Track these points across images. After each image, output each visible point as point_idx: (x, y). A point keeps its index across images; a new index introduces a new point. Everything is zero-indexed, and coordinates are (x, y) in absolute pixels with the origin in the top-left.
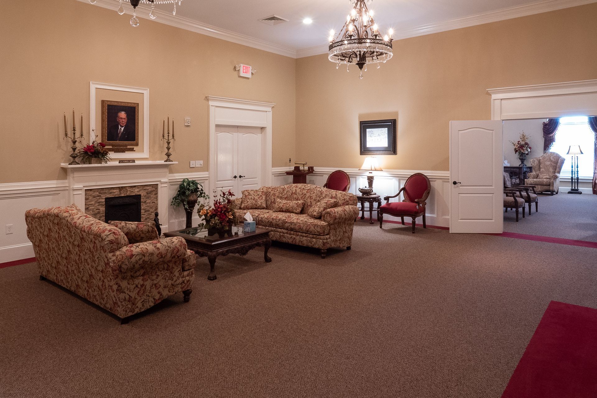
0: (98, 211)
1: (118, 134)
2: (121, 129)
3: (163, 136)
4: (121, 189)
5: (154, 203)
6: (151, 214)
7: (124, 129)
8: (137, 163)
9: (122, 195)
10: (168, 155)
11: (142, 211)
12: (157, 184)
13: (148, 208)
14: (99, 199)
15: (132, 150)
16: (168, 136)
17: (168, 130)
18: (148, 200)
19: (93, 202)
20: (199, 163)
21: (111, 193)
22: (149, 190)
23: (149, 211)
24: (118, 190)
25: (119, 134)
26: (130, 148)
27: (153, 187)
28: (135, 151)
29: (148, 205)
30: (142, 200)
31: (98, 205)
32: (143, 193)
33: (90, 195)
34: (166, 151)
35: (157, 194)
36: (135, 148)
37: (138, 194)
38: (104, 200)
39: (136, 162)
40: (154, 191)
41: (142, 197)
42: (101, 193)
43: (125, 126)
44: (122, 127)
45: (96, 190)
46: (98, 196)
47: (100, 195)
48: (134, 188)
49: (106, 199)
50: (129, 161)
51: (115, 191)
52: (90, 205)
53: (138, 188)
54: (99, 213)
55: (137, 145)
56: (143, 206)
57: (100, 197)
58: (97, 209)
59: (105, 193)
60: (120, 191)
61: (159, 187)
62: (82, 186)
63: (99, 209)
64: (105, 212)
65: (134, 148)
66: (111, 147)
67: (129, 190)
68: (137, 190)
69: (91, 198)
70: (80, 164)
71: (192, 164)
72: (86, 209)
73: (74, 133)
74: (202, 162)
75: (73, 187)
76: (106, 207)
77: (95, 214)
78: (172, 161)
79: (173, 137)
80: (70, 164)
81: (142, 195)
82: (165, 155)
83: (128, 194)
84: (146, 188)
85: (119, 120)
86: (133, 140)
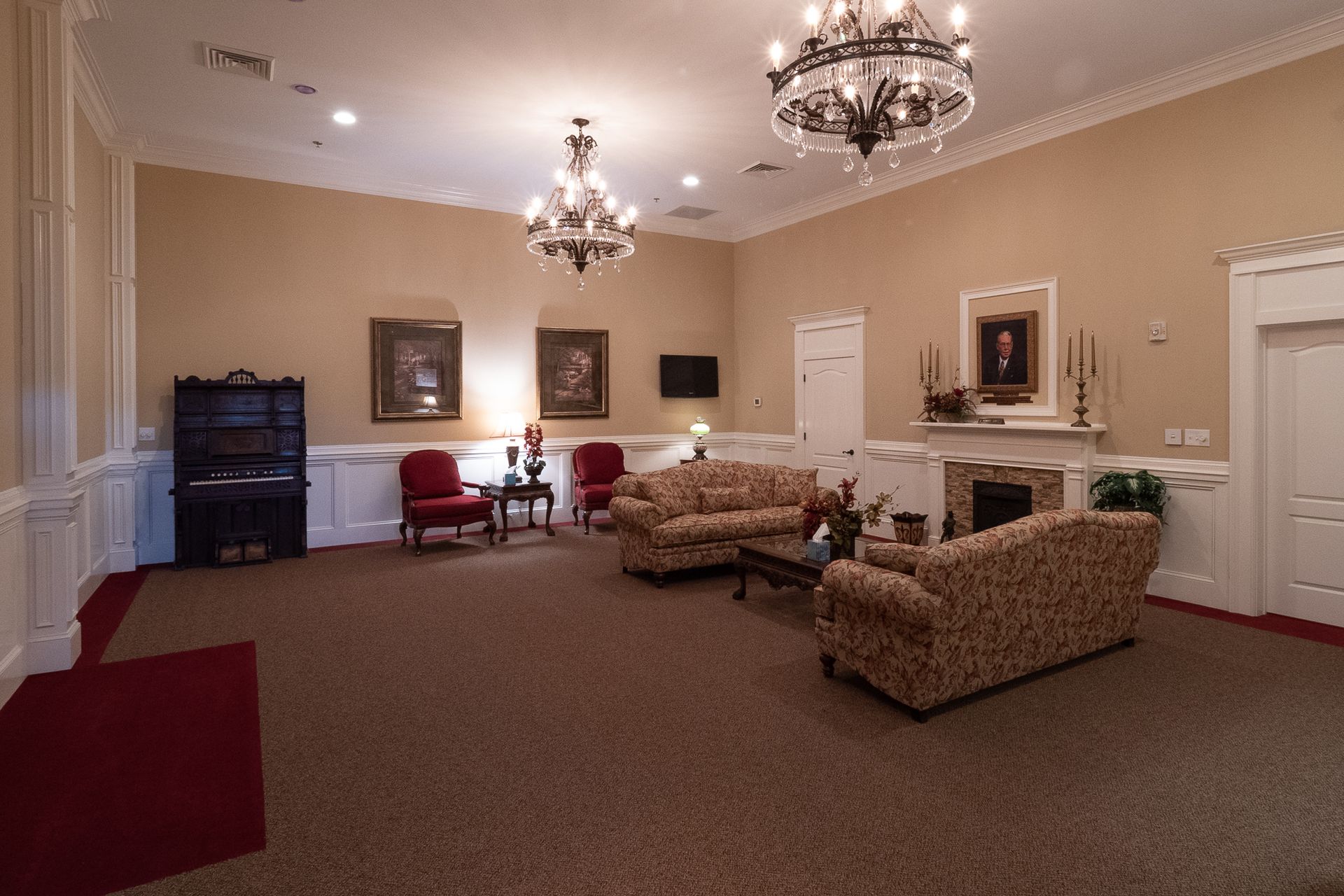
0: (963, 499)
1: (998, 373)
2: (1003, 362)
3: (1069, 372)
4: (996, 468)
7: (1007, 364)
8: (1009, 424)
9: (998, 482)
10: (1081, 412)
12: (1062, 471)
14: (965, 479)
15: (1027, 400)
16: (1081, 370)
17: (1081, 359)
18: (1046, 501)
19: (956, 484)
20: (1199, 436)
21: (981, 474)
22: (1048, 481)
24: (992, 471)
25: (1000, 372)
26: (1024, 398)
27: (1055, 476)
28: (1032, 402)
30: (1033, 497)
31: (964, 490)
32: (1035, 485)
33: (953, 472)
34: (1076, 402)
35: (1062, 492)
36: (1033, 397)
37: (1027, 484)
38: (971, 484)
39: (1005, 422)
40: (1056, 484)
41: (1033, 492)
42: (968, 472)
43: (1010, 356)
44: (1006, 358)
45: (962, 465)
46: (965, 475)
48: (1019, 472)
49: (975, 482)
50: (993, 420)
51: (987, 471)
52: (953, 486)
53: (1027, 473)
54: (965, 502)
55: (1035, 391)
57: (967, 478)
58: (962, 496)
59: (973, 472)
60: (994, 473)
61: (1067, 477)
62: (938, 455)
63: (964, 497)
64: (973, 503)
65: (1030, 397)
66: (993, 396)
67: (1010, 473)
68: (1025, 477)
69: (954, 476)
70: (936, 421)
71: (1172, 435)
72: (948, 492)
73: (930, 376)
74: (1205, 434)
75: (928, 455)
76: (974, 495)
77: (960, 504)
78: (1089, 426)
79: (1094, 371)
80: (922, 421)
81: (1034, 488)
82: (1075, 411)
83: (1008, 481)
84: (1041, 476)
85: (1000, 348)
86: (1026, 382)
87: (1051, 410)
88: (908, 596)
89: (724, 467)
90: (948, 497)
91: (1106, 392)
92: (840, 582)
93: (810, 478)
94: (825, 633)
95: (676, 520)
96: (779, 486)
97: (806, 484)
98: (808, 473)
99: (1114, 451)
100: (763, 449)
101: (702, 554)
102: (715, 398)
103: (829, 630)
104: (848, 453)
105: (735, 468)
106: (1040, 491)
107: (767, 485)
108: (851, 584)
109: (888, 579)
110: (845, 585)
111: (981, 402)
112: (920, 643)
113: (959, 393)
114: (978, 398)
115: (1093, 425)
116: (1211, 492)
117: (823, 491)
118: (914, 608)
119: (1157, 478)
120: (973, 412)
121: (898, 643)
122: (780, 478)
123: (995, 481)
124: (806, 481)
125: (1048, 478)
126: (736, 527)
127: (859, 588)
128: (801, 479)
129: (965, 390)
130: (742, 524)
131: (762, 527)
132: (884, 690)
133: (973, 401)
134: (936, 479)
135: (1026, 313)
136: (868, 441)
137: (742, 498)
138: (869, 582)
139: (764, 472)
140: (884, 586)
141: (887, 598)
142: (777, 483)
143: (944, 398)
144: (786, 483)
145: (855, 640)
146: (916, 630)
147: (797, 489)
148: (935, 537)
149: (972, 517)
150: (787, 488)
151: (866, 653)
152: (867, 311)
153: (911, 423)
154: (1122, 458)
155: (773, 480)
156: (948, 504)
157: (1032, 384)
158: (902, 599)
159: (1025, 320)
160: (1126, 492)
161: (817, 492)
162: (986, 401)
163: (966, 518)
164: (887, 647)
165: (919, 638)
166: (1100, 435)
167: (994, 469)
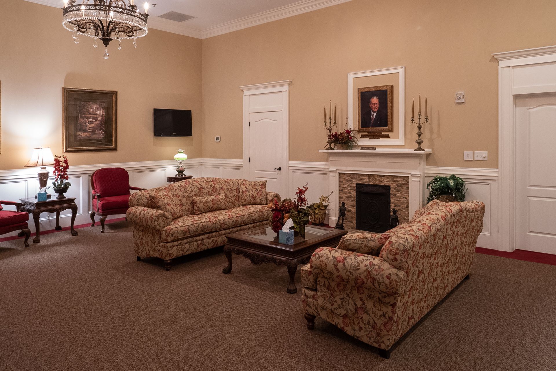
0: (350, 194)
1: (370, 121)
2: (373, 115)
3: (413, 119)
4: (370, 176)
5: (406, 198)
6: (402, 211)
7: (376, 115)
8: (378, 150)
9: (371, 183)
10: (420, 143)
11: (391, 204)
12: (409, 177)
13: (399, 203)
14: (351, 183)
15: (387, 136)
16: (420, 119)
17: (420, 112)
18: (398, 194)
19: (346, 186)
20: (481, 155)
21: (361, 179)
22: (400, 182)
23: (399, 206)
24: (367, 178)
25: (372, 120)
26: (385, 135)
27: (404, 179)
28: (390, 137)
29: (399, 199)
30: (391, 192)
31: (350, 189)
32: (393, 185)
33: (344, 179)
34: (417, 138)
35: (408, 188)
36: (390, 134)
37: (387, 185)
38: (355, 185)
39: (376, 149)
40: (405, 184)
41: (391, 189)
42: (353, 178)
43: (377, 111)
44: (375, 112)
45: (349, 175)
46: (350, 181)
47: (352, 180)
48: (383, 178)
49: (357, 184)
50: (368, 148)
51: (364, 178)
52: (344, 187)
53: (387, 178)
54: (351, 196)
55: (391, 131)
56: (393, 200)
57: (352, 182)
58: (349, 193)
59: (356, 179)
60: (369, 178)
61: (411, 180)
62: (335, 169)
63: (351, 194)
64: (356, 196)
65: (388, 135)
66: (367, 134)
67: (378, 178)
68: (386, 180)
69: (344, 181)
70: (333, 149)
71: (468, 155)
72: (341, 191)
73: (330, 122)
74: (485, 153)
75: (329, 169)
76: (356, 192)
77: (348, 197)
78: (424, 150)
79: (427, 119)
80: (326, 149)
81: (392, 187)
82: (416, 142)
83: (377, 183)
84: (396, 179)
85: (372, 106)
86: (386, 126)
87: (401, 141)
88: (382, 273)
89: (207, 182)
90: (341, 193)
91: (432, 132)
92: (326, 264)
93: (263, 187)
94: (310, 300)
95: (179, 221)
96: (243, 193)
97: (260, 190)
98: (261, 184)
99: (435, 164)
100: (221, 168)
101: (198, 243)
102: (190, 137)
103: (313, 297)
104: (278, 169)
105: (214, 182)
106: (395, 188)
107: (235, 192)
108: (335, 266)
109: (364, 260)
110: (330, 266)
111: (360, 138)
112: (387, 304)
113: (348, 132)
114: (358, 135)
115: (426, 150)
116: (488, 185)
117: (271, 194)
118: (387, 281)
119: (461, 179)
120: (356, 143)
121: (369, 304)
122: (243, 188)
123: (369, 183)
124: (260, 189)
125: (399, 181)
126: (220, 223)
127: (342, 268)
128: (257, 187)
129: (351, 131)
130: (224, 220)
131: (237, 221)
132: (358, 337)
133: (356, 137)
134: (334, 183)
135: (387, 86)
136: (290, 162)
137: (221, 202)
138: (350, 264)
139: (232, 184)
140: (362, 266)
141: (365, 274)
142: (241, 191)
143: (339, 135)
144: (247, 191)
145: (335, 303)
146: (384, 295)
147: (255, 194)
148: (333, 218)
149: (355, 205)
150: (248, 194)
151: (343, 312)
152: (290, 84)
153: (320, 151)
154: (440, 168)
155: (238, 189)
156: (341, 198)
157: (390, 127)
158: (377, 275)
159: (386, 90)
160: (448, 186)
161: (267, 195)
162: (363, 137)
163: (352, 206)
164: (360, 307)
165: (387, 300)
166: (428, 155)
167: (368, 176)
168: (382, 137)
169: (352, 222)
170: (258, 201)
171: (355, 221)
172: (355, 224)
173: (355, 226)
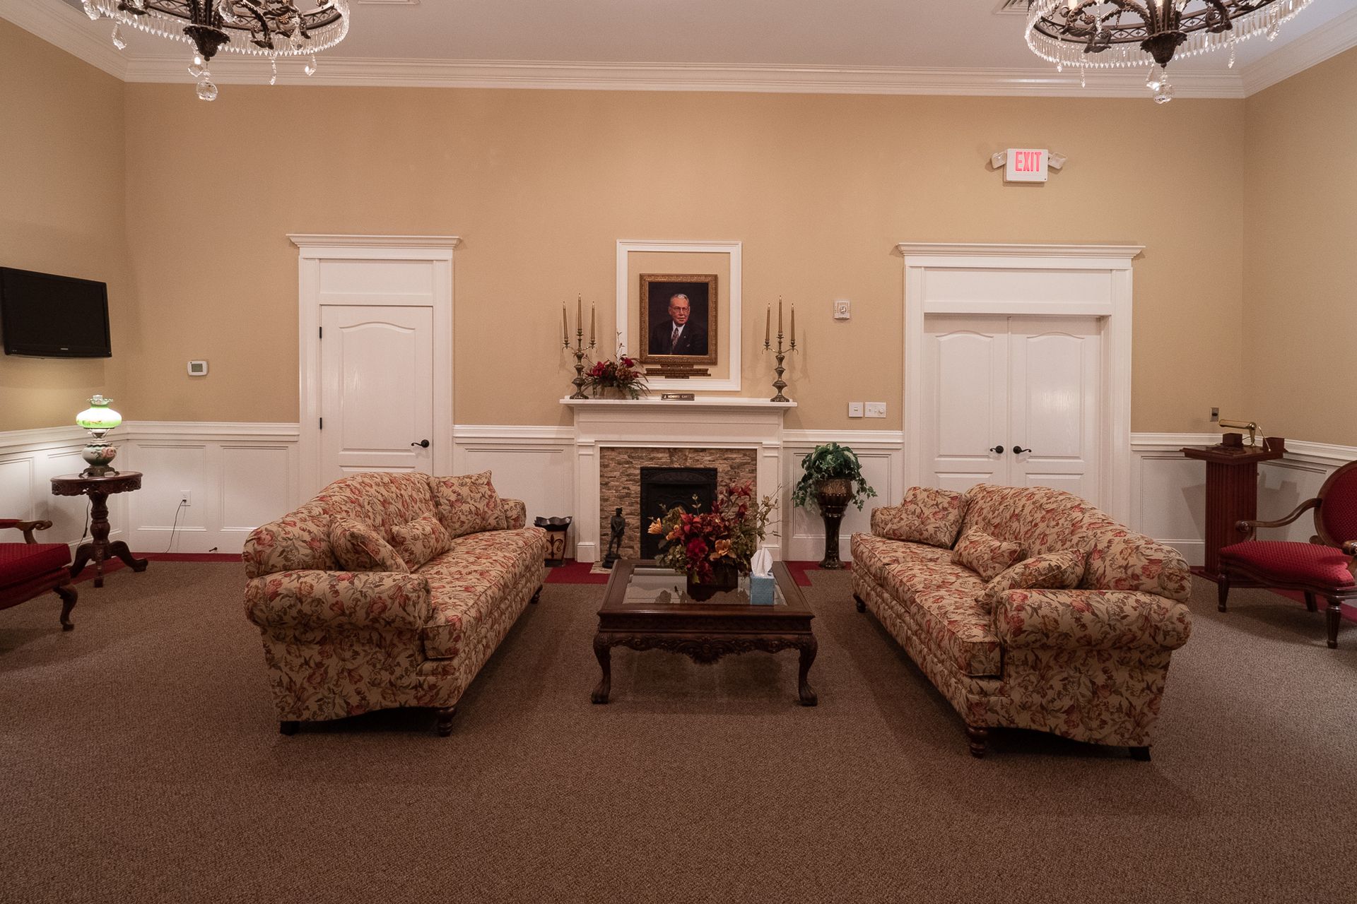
0: (626, 491)
1: (670, 341)
2: (677, 329)
3: (767, 344)
4: (673, 451)
7: (683, 331)
8: (699, 400)
9: (675, 466)
10: (780, 386)
12: (756, 450)
14: (629, 467)
15: (704, 373)
16: (780, 343)
17: (780, 331)
18: (732, 482)
19: (617, 474)
20: (876, 408)
21: (652, 459)
22: (737, 460)
24: (667, 455)
25: (673, 340)
26: (700, 370)
27: (745, 455)
28: (710, 375)
30: (719, 480)
31: (627, 481)
32: (721, 467)
33: (612, 459)
34: (775, 376)
35: (754, 471)
36: (711, 370)
37: (712, 466)
38: (638, 472)
39: (695, 398)
40: (749, 463)
41: (719, 474)
42: (633, 458)
43: (686, 323)
44: (681, 325)
45: (623, 450)
46: (628, 463)
47: (631, 460)
48: (701, 454)
49: (642, 469)
50: (681, 396)
51: (660, 455)
52: (611, 477)
53: (711, 454)
54: (628, 495)
55: (714, 362)
57: (631, 465)
59: (641, 458)
60: (670, 456)
61: (761, 455)
62: (593, 441)
63: (629, 489)
64: (641, 494)
65: (707, 370)
66: (660, 367)
67: (690, 455)
68: (709, 458)
69: (613, 465)
70: (587, 398)
71: (855, 409)
72: (604, 485)
73: (579, 340)
74: (882, 406)
75: (578, 441)
76: (641, 486)
77: (622, 497)
79: (793, 345)
81: (720, 470)
82: (773, 385)
83: (688, 464)
84: (730, 456)
85: (675, 313)
86: (705, 352)
87: (733, 384)
88: (1167, 615)
90: (604, 490)
91: (792, 367)
92: (1056, 621)
93: (489, 487)
94: (993, 699)
102: (105, 358)
103: (1001, 692)
104: (423, 445)
106: (727, 473)
108: (1078, 620)
110: (1067, 622)
111: (648, 375)
112: (1156, 666)
113: (626, 363)
114: (643, 369)
116: (885, 458)
119: (846, 449)
120: (643, 385)
121: (1121, 676)
122: (447, 494)
123: (671, 466)
125: (736, 458)
127: (1091, 622)
128: (481, 490)
134: (589, 470)
135: (705, 276)
136: (457, 427)
138: (1105, 611)
140: (1128, 609)
141: (1140, 623)
142: (444, 501)
143: (608, 368)
144: (460, 499)
145: (1049, 692)
146: (1148, 652)
148: (587, 544)
149: (639, 511)
151: (1067, 702)
152: (458, 245)
153: (563, 401)
154: (808, 431)
155: (434, 496)
156: (604, 499)
158: (1161, 621)
159: (705, 284)
162: (652, 373)
163: (631, 514)
164: (1103, 686)
165: (1155, 660)
167: (670, 452)
168: (693, 375)
169: (632, 547)
170: (492, 521)
171: (639, 545)
172: (639, 551)
173: (639, 553)
